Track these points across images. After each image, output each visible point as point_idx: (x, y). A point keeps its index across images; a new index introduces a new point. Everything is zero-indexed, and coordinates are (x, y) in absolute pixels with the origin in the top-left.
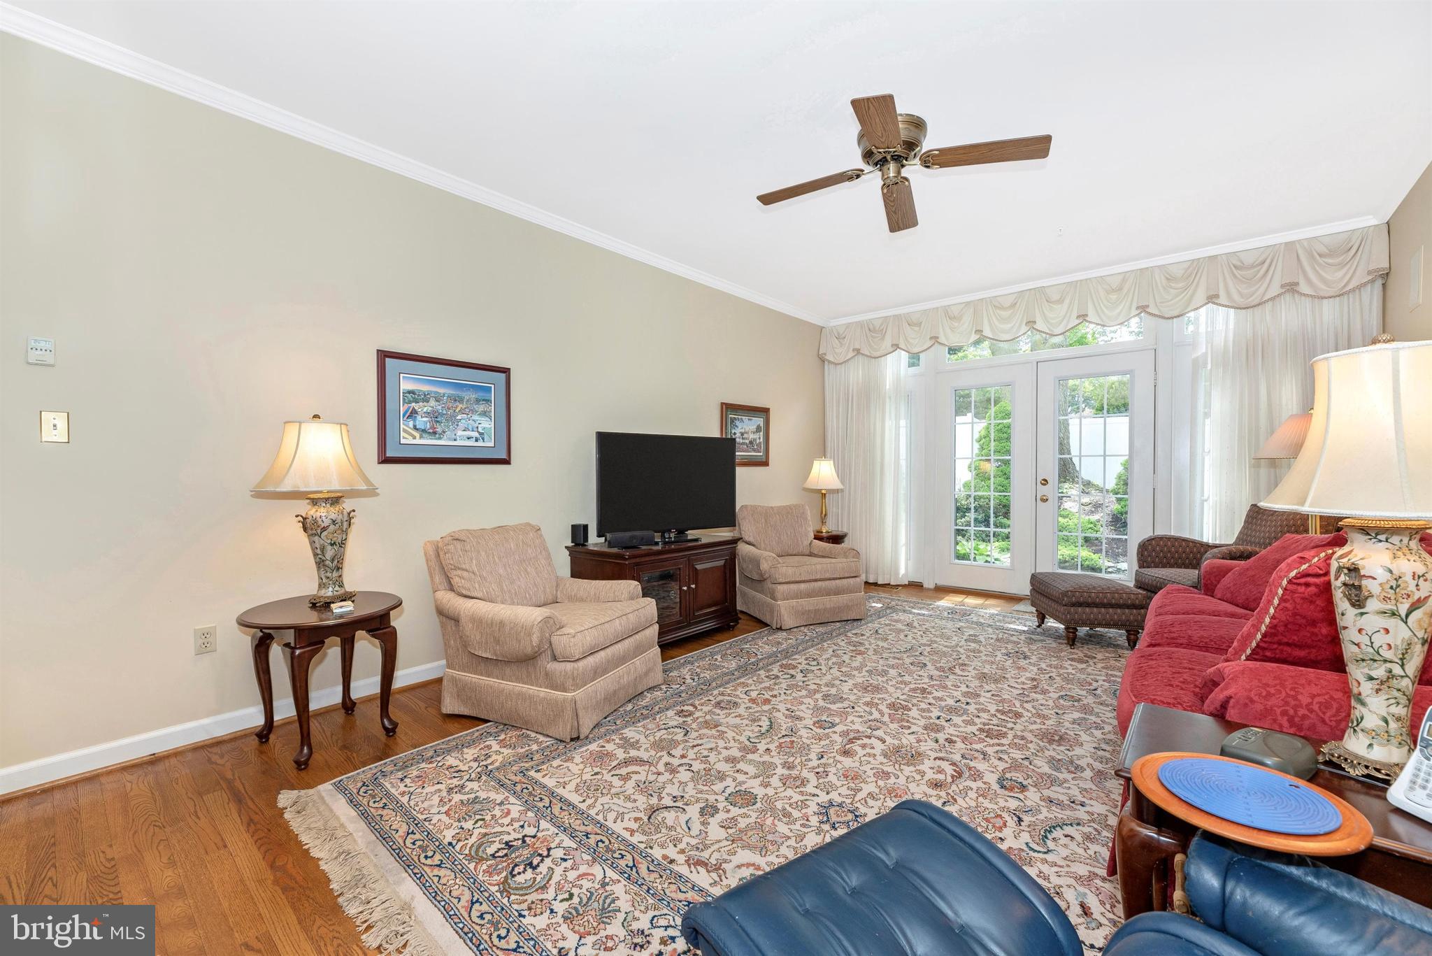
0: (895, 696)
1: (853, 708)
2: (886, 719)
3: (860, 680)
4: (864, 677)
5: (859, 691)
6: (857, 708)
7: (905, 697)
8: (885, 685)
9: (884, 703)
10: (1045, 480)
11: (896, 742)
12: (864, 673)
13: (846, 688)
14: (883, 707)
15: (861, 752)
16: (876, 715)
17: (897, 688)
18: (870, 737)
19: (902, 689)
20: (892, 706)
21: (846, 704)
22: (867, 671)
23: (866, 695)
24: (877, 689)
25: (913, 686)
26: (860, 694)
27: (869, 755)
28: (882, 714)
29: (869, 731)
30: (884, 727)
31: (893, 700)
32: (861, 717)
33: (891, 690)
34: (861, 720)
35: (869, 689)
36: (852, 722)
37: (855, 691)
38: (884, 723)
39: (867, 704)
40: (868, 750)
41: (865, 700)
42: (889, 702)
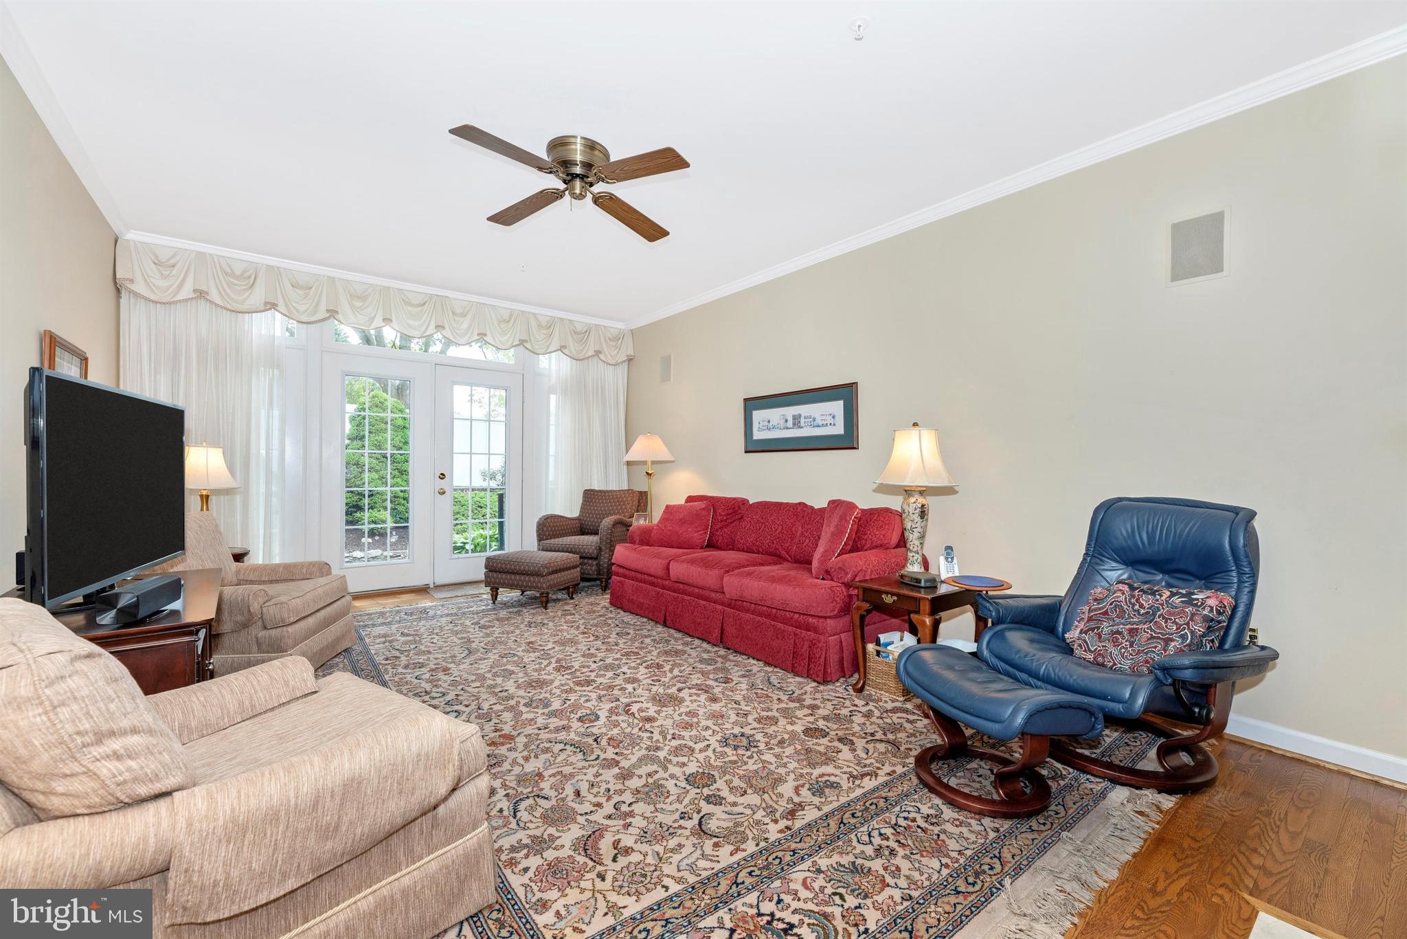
10: (442, 474)
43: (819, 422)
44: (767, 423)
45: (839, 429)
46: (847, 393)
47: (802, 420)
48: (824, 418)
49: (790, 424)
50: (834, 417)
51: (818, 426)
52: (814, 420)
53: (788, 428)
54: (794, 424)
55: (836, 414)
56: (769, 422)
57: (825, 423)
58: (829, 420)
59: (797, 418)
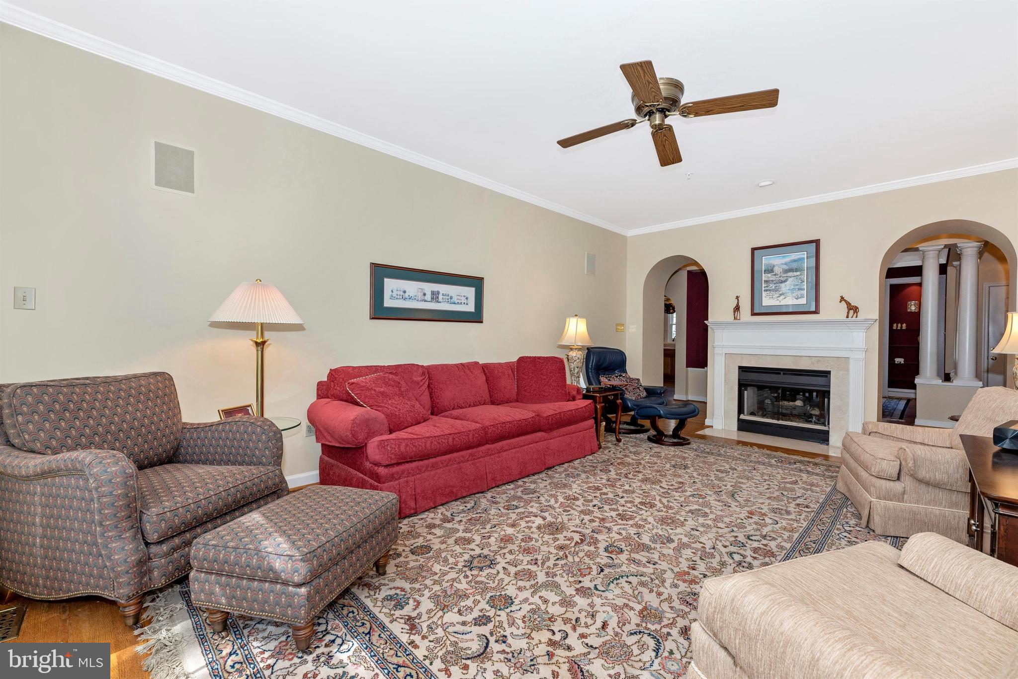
0: (648, 513)
1: (682, 506)
2: (658, 498)
3: (679, 530)
4: (676, 534)
5: (678, 519)
6: (679, 505)
7: (641, 513)
8: (656, 524)
9: (658, 508)
11: (654, 486)
12: (675, 538)
13: (691, 523)
14: (659, 505)
15: (674, 483)
16: (664, 500)
17: (646, 520)
18: (669, 489)
19: (642, 519)
20: (652, 506)
21: (687, 509)
22: (673, 541)
23: (672, 515)
24: (663, 521)
25: (631, 522)
26: (678, 517)
27: (669, 482)
28: (660, 500)
29: (669, 492)
30: (660, 493)
31: (650, 510)
32: (675, 500)
33: (651, 519)
34: (675, 498)
35: (670, 521)
36: (681, 497)
37: (682, 519)
38: (660, 495)
39: (671, 508)
40: (670, 484)
41: (673, 511)
42: (654, 509)
43: (455, 299)
44: (402, 293)
45: (471, 308)
46: (477, 283)
47: (441, 297)
48: (459, 298)
49: (428, 297)
50: (467, 299)
51: (455, 303)
52: (451, 298)
53: (425, 301)
54: (432, 298)
55: (468, 296)
56: (405, 292)
57: (460, 302)
58: (463, 300)
59: (435, 296)
